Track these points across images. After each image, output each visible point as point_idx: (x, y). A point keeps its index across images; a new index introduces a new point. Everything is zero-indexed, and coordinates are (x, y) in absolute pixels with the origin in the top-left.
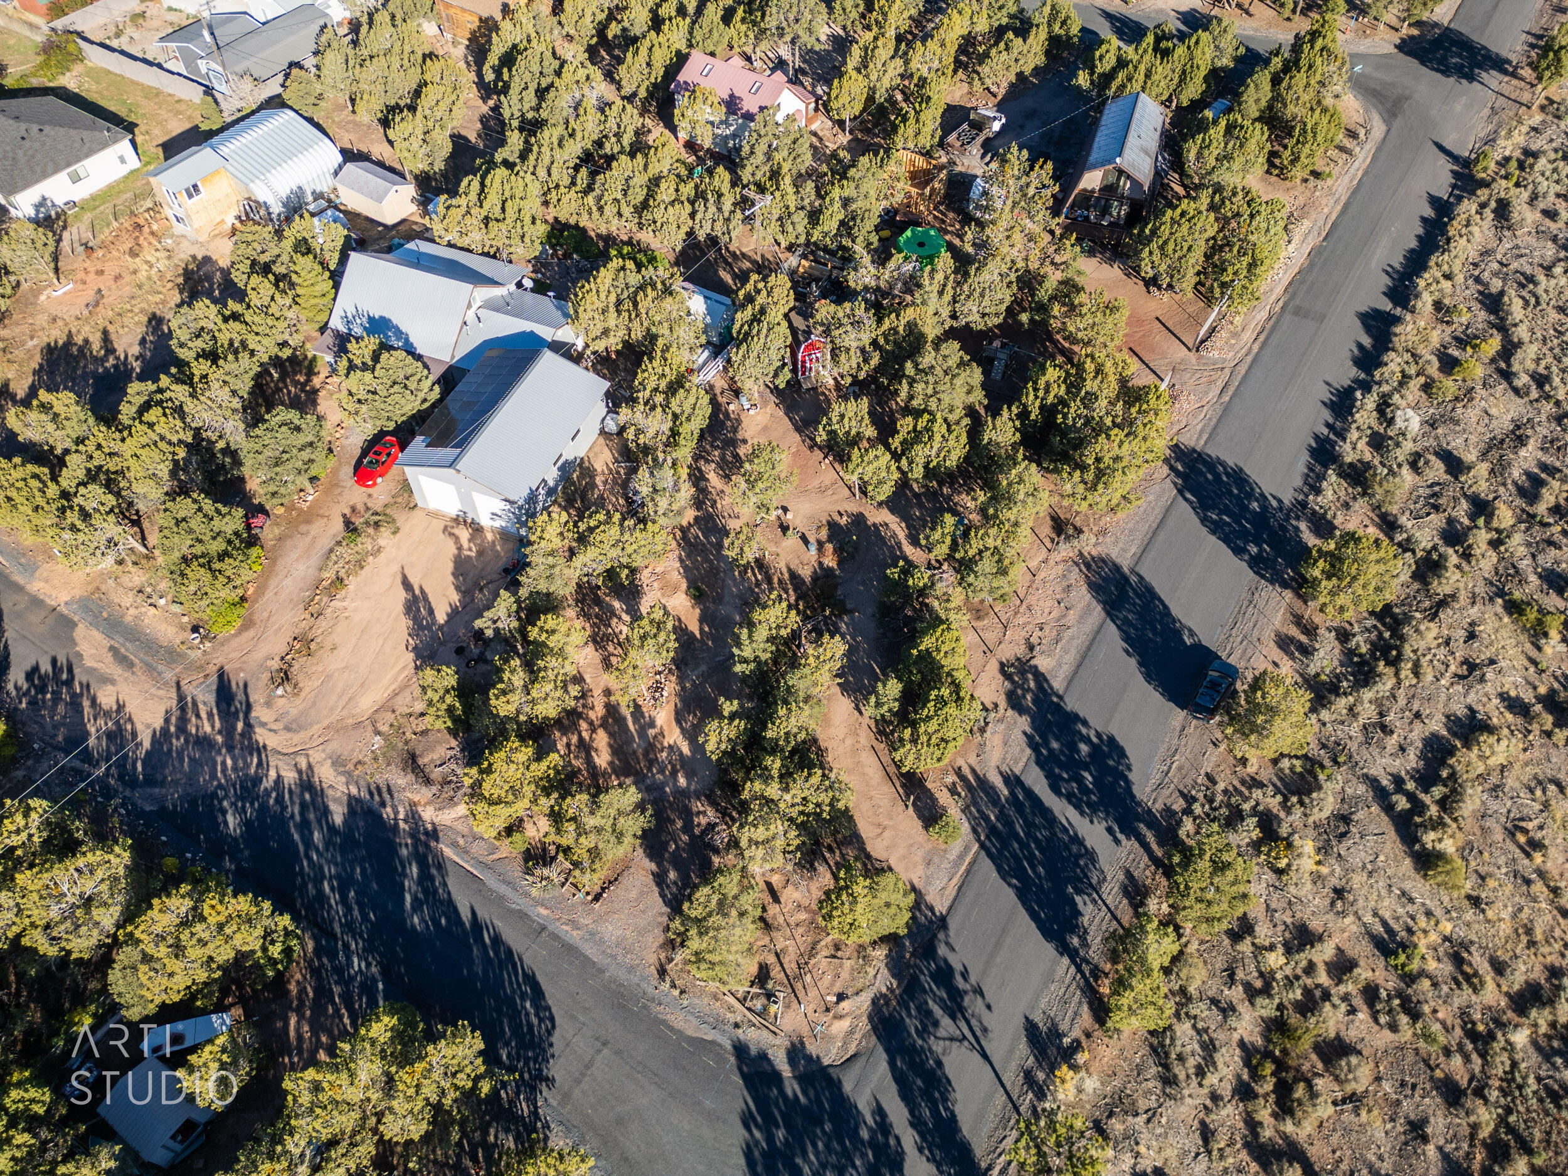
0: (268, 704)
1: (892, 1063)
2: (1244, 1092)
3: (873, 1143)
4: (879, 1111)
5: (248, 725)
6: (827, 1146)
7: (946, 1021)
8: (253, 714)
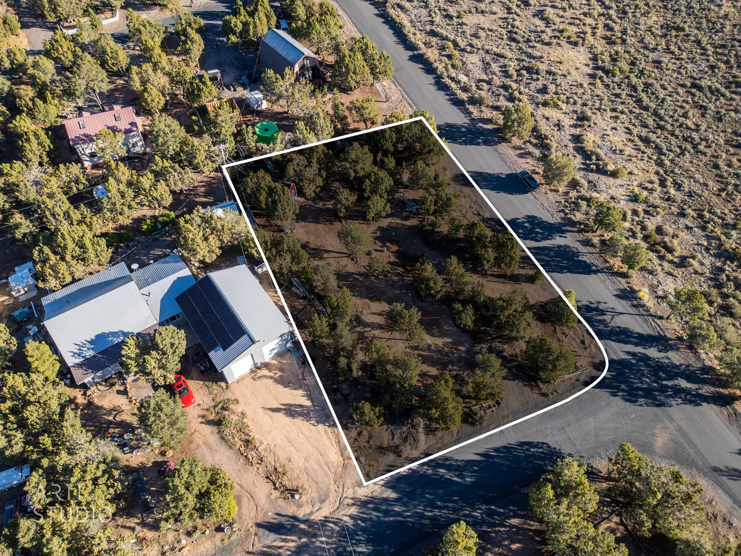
0: (300, 506)
1: (613, 340)
2: (662, 258)
3: (638, 361)
4: (628, 353)
5: (305, 522)
6: (633, 374)
7: (605, 317)
8: (301, 516)
